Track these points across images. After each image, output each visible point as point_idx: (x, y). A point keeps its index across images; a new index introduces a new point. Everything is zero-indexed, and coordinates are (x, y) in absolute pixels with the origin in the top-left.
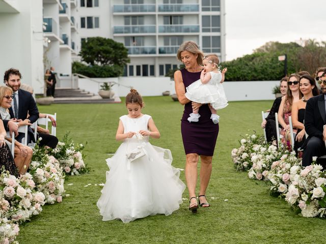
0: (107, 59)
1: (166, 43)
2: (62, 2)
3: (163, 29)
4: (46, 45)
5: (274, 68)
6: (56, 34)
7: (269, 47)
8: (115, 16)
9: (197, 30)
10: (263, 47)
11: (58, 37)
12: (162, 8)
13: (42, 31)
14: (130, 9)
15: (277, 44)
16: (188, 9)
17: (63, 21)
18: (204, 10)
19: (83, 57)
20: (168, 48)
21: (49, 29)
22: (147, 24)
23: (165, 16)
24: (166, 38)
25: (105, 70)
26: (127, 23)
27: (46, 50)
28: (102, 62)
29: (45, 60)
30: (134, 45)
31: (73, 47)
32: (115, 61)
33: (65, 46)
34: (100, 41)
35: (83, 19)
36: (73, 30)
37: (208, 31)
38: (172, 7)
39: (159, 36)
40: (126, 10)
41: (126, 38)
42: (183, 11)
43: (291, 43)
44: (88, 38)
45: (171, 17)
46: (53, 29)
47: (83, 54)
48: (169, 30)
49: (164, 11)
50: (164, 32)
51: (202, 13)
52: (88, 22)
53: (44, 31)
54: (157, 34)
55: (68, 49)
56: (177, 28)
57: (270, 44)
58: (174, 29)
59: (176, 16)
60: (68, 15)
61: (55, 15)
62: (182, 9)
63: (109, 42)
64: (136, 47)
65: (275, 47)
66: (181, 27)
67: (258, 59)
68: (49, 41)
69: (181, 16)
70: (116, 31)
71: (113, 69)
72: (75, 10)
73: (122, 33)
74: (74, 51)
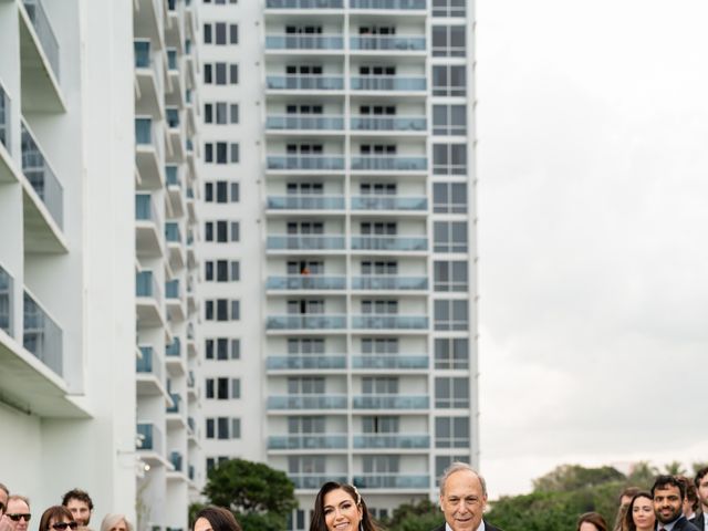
0: (255, 500)
1: (367, 468)
2: (173, 392)
3: (361, 442)
4: (142, 475)
6: (160, 453)
7: (561, 475)
8: (271, 417)
9: (425, 444)
10: (551, 474)
11: (163, 458)
12: (360, 402)
13: (133, 448)
14: (300, 403)
15: (577, 469)
16: (408, 403)
17: (172, 427)
18: (439, 405)
19: (211, 497)
20: (371, 478)
21: (147, 445)
22: (331, 431)
23: (365, 418)
24: (367, 460)
25: (251, 522)
26: (293, 429)
27: (143, 485)
28: (246, 507)
29: (140, 505)
31: (191, 475)
32: (271, 505)
33: (177, 475)
34: (243, 467)
35: (210, 423)
36: (191, 444)
37: (447, 445)
38: (378, 401)
39: (355, 456)
40: (292, 404)
41: (293, 461)
42: (400, 407)
43: (605, 468)
44: (221, 459)
45: (376, 418)
46: (155, 443)
47: (210, 491)
48: (372, 443)
49: (363, 407)
50: (364, 447)
51: (434, 412)
52: (220, 428)
53: (138, 448)
54: (350, 451)
55: (181, 481)
56: (387, 439)
57: (564, 470)
58: (381, 443)
59: (387, 417)
60: (182, 416)
61: (158, 417)
62: (397, 404)
63: (260, 469)
65: (573, 475)
66: (395, 439)
67: (541, 503)
68: (147, 468)
69: (396, 418)
70: (273, 444)
71: (267, 520)
72: (196, 405)
73: (283, 447)
74: (193, 483)
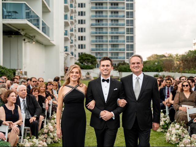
0: (88, 62)
1: (112, 55)
2: (72, 39)
3: (111, 49)
4: (65, 57)
5: (154, 67)
6: (69, 52)
7: (153, 56)
8: (92, 44)
9: (124, 50)
10: (151, 56)
11: (69, 53)
12: (110, 41)
13: (63, 51)
14: (98, 41)
15: (156, 55)
16: (121, 41)
17: (71, 46)
18: (127, 42)
19: (79, 61)
20: (113, 57)
21: (66, 50)
22: (104, 47)
23: (112, 45)
24: (112, 53)
25: (88, 66)
26: (96, 47)
27: (65, 59)
28: (87, 63)
29: (65, 63)
30: (99, 56)
31: (75, 56)
32: (92, 63)
33: (72, 56)
34: (86, 55)
35: (79, 45)
36: (75, 50)
37: (129, 50)
38: (114, 41)
39: (109, 52)
40: (96, 42)
41: (96, 54)
42: (119, 42)
43: (162, 55)
44: (82, 53)
45: (114, 45)
46: (68, 50)
47: (79, 60)
48: (113, 50)
49: (111, 42)
50: (111, 50)
51: (126, 43)
52: (81, 47)
53: (64, 51)
54: (108, 51)
55: (73, 58)
56: (116, 49)
57: (154, 55)
58: (115, 50)
59: (116, 44)
60: (73, 44)
61: (69, 45)
62: (118, 41)
63: (90, 55)
64: (100, 56)
65: (156, 57)
66: (118, 49)
67: (148, 63)
68: (66, 55)
69: (118, 44)
70: (92, 50)
71: (91, 66)
72: (76, 42)
73: (94, 51)
74: (75, 58)
